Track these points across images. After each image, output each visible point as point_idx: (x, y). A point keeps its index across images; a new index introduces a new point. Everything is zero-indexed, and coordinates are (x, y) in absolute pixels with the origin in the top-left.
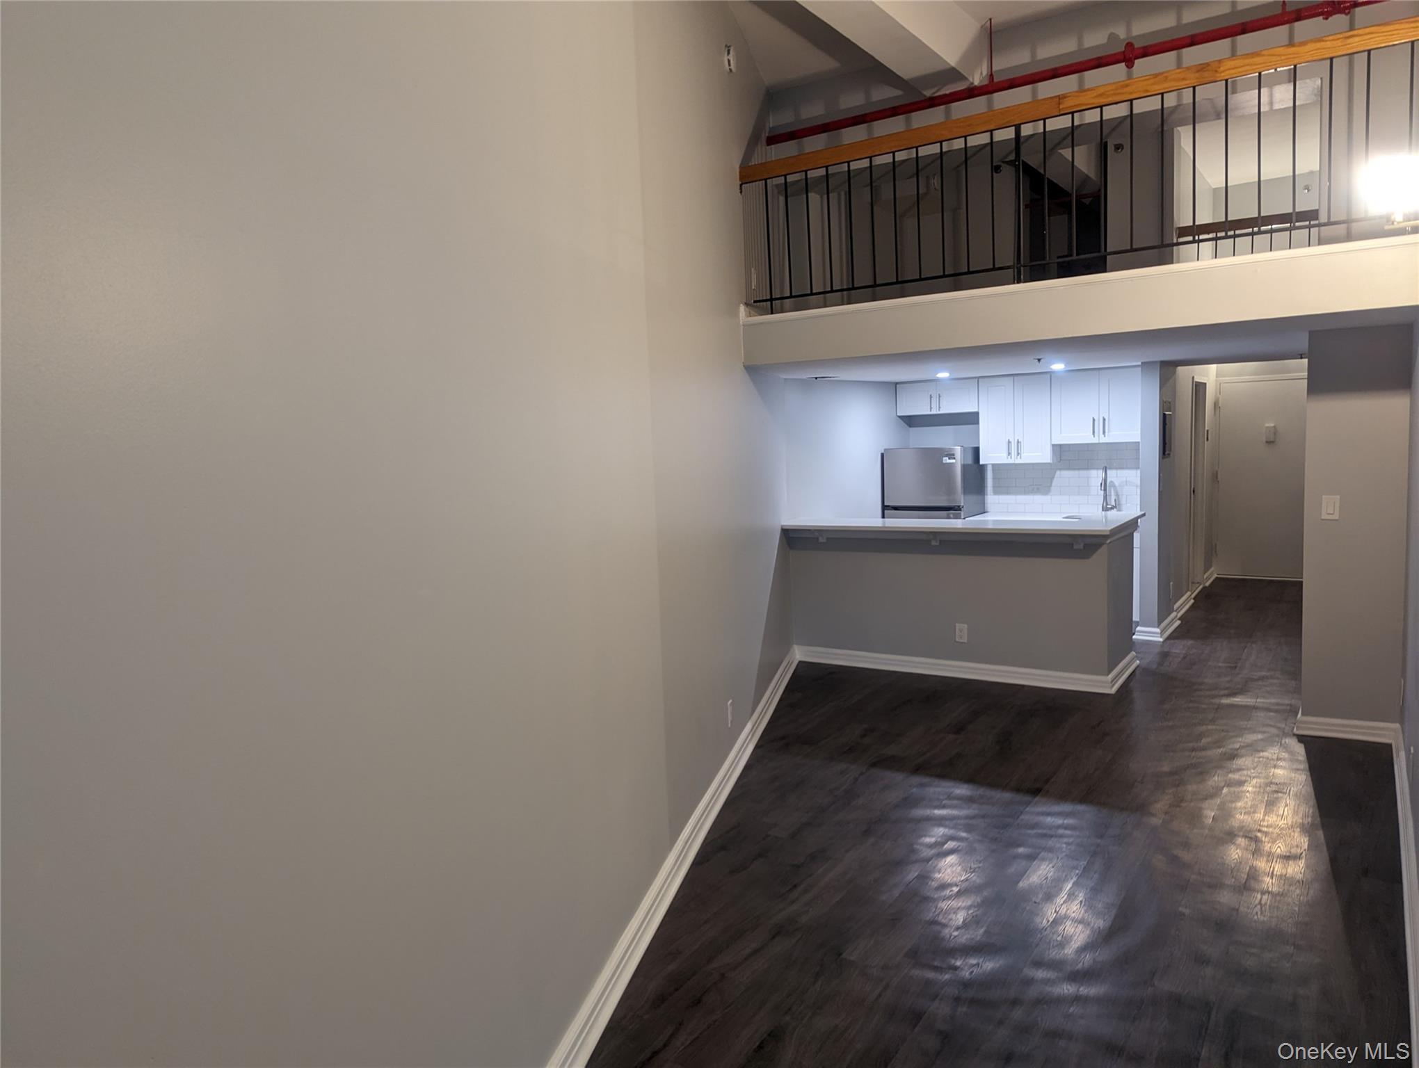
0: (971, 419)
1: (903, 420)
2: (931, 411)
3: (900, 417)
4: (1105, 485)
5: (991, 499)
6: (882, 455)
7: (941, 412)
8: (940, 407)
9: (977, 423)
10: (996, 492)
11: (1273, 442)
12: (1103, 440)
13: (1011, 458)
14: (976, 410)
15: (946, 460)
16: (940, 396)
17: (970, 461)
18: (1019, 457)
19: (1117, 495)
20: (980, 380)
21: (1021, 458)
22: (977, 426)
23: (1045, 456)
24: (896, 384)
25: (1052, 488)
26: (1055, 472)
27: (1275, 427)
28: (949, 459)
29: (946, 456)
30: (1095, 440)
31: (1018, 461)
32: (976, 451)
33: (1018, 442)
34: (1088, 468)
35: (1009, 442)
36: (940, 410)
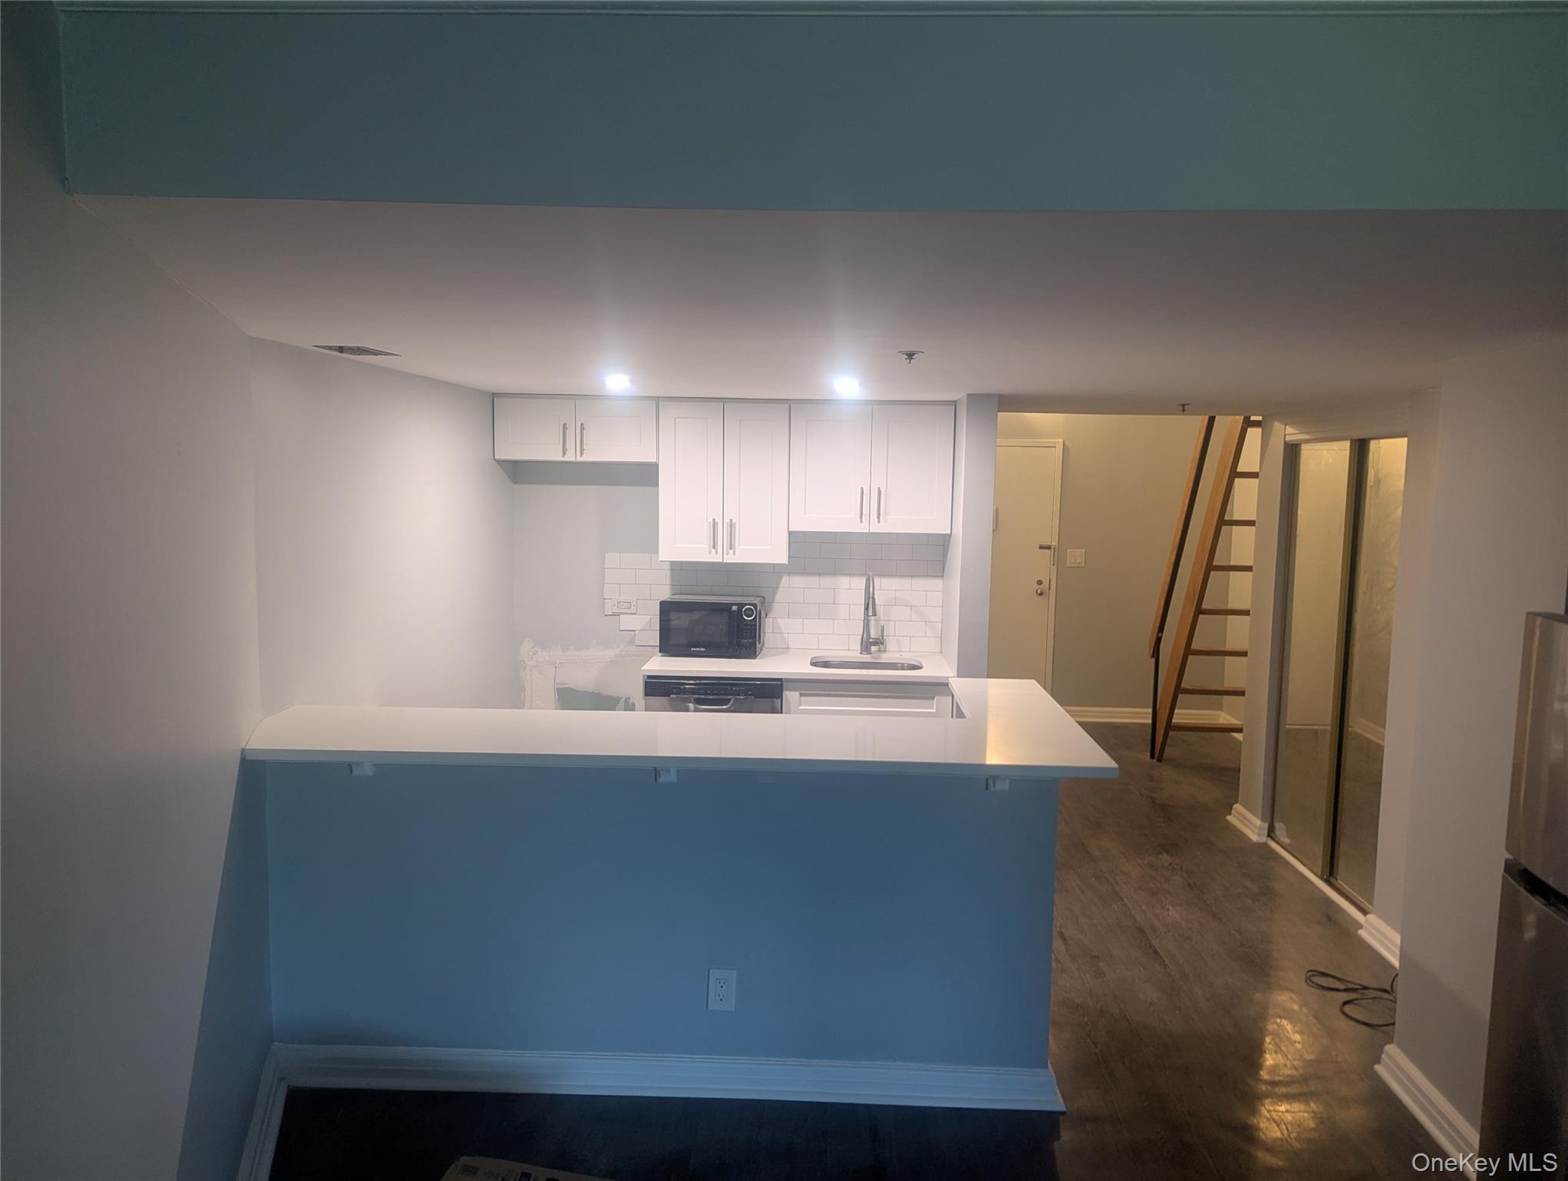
0: (646, 475)
1: (500, 466)
2: (564, 454)
3: (499, 462)
7: (585, 459)
8: (582, 450)
9: (658, 486)
12: (876, 528)
13: (717, 553)
14: (653, 459)
16: (582, 425)
18: (731, 552)
20: (661, 404)
21: (734, 554)
22: (654, 488)
23: (777, 554)
24: (494, 396)
25: (775, 605)
30: (862, 528)
31: (730, 558)
33: (731, 524)
35: (715, 523)
36: (582, 454)
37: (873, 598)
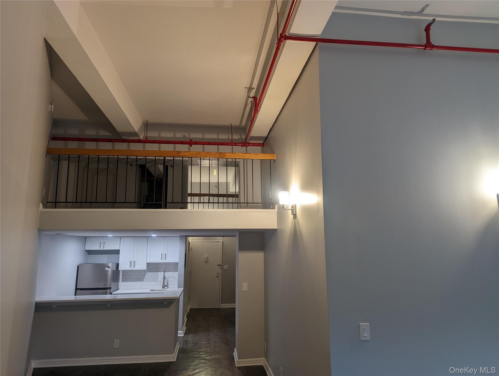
0: (117, 252)
1: (87, 252)
2: (100, 248)
3: (86, 250)
4: (164, 278)
5: (121, 284)
6: (78, 267)
7: (104, 249)
8: (104, 247)
9: (119, 254)
10: (123, 281)
11: (207, 262)
12: (165, 261)
13: (131, 268)
14: (119, 249)
15: (107, 269)
16: (104, 243)
17: (114, 269)
18: (134, 267)
19: (167, 281)
20: (121, 238)
21: (135, 268)
22: (119, 255)
23: (144, 267)
24: (86, 237)
25: (145, 279)
26: (146, 273)
27: (207, 257)
29: (107, 267)
30: (162, 262)
31: (134, 269)
32: (118, 265)
33: (134, 262)
34: (158, 272)
35: (131, 262)
36: (104, 248)
37: (165, 276)
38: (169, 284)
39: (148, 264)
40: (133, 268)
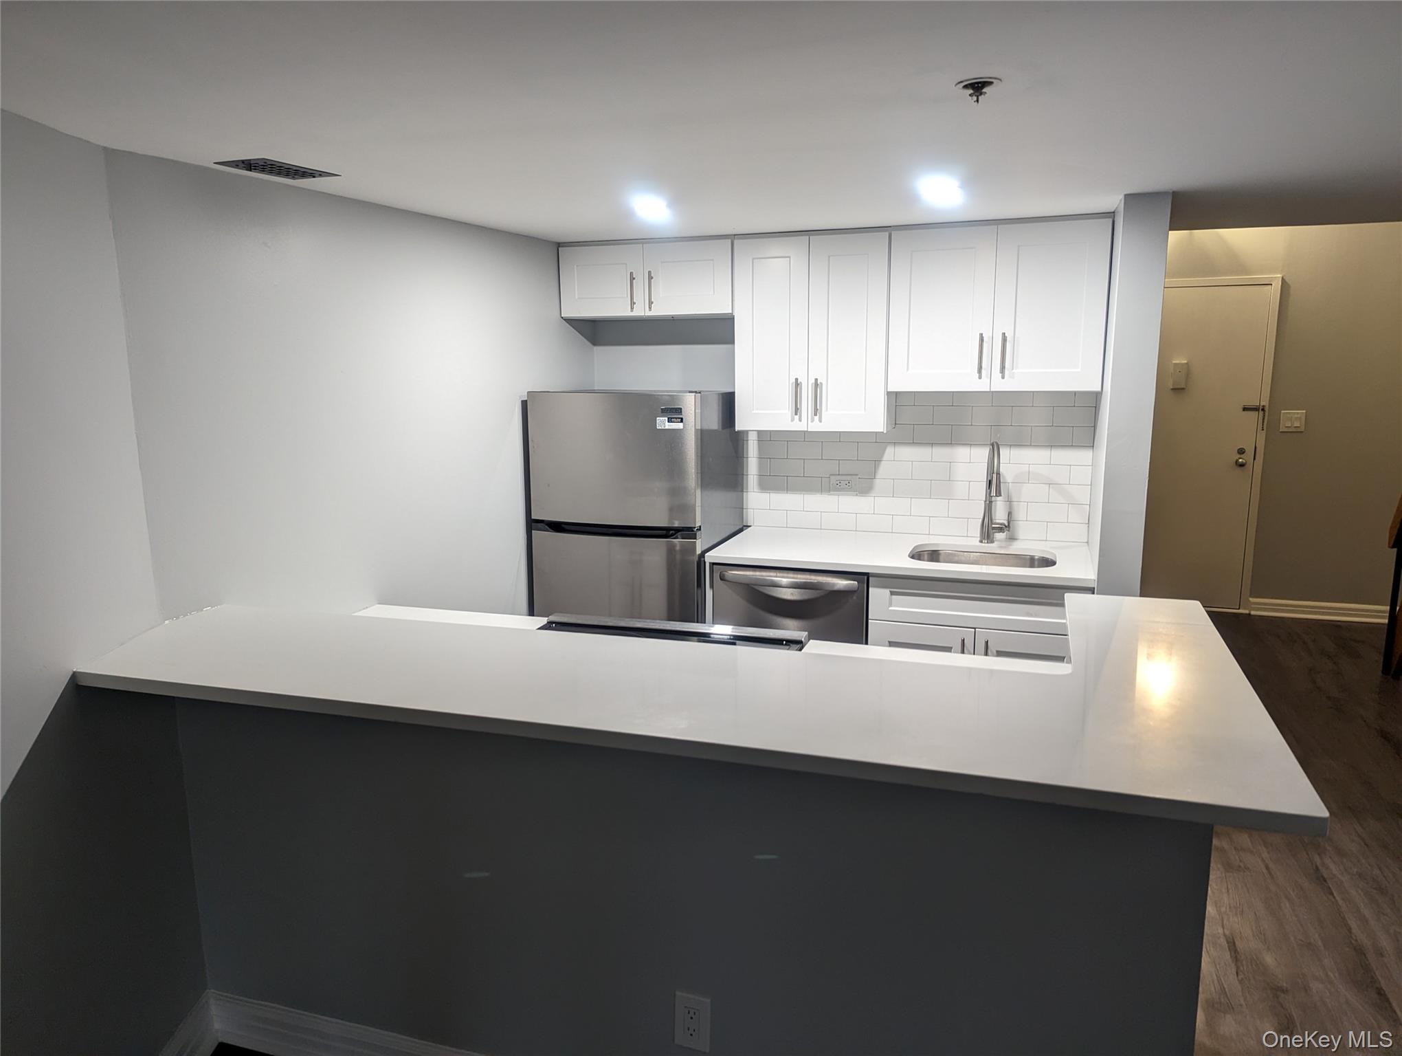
0: (718, 329)
1: (575, 328)
2: (632, 309)
3: (570, 321)
4: (994, 483)
5: (757, 501)
6: (524, 404)
7: (654, 313)
8: (651, 303)
9: (731, 339)
10: (764, 486)
11: (1183, 389)
12: (1000, 385)
13: (800, 420)
14: (726, 310)
15: (663, 423)
16: (650, 278)
17: (714, 423)
18: (816, 418)
19: (1009, 501)
20: (736, 242)
21: (820, 421)
22: (730, 345)
23: (875, 420)
24: (559, 245)
25: (877, 482)
26: (885, 450)
27: (1187, 363)
28: (670, 420)
29: (665, 412)
30: (981, 386)
31: (815, 426)
32: (728, 401)
33: (817, 385)
34: (950, 442)
35: (797, 384)
36: (650, 308)
37: (998, 474)
38: (1020, 514)
39: (897, 401)
40: (812, 421)
